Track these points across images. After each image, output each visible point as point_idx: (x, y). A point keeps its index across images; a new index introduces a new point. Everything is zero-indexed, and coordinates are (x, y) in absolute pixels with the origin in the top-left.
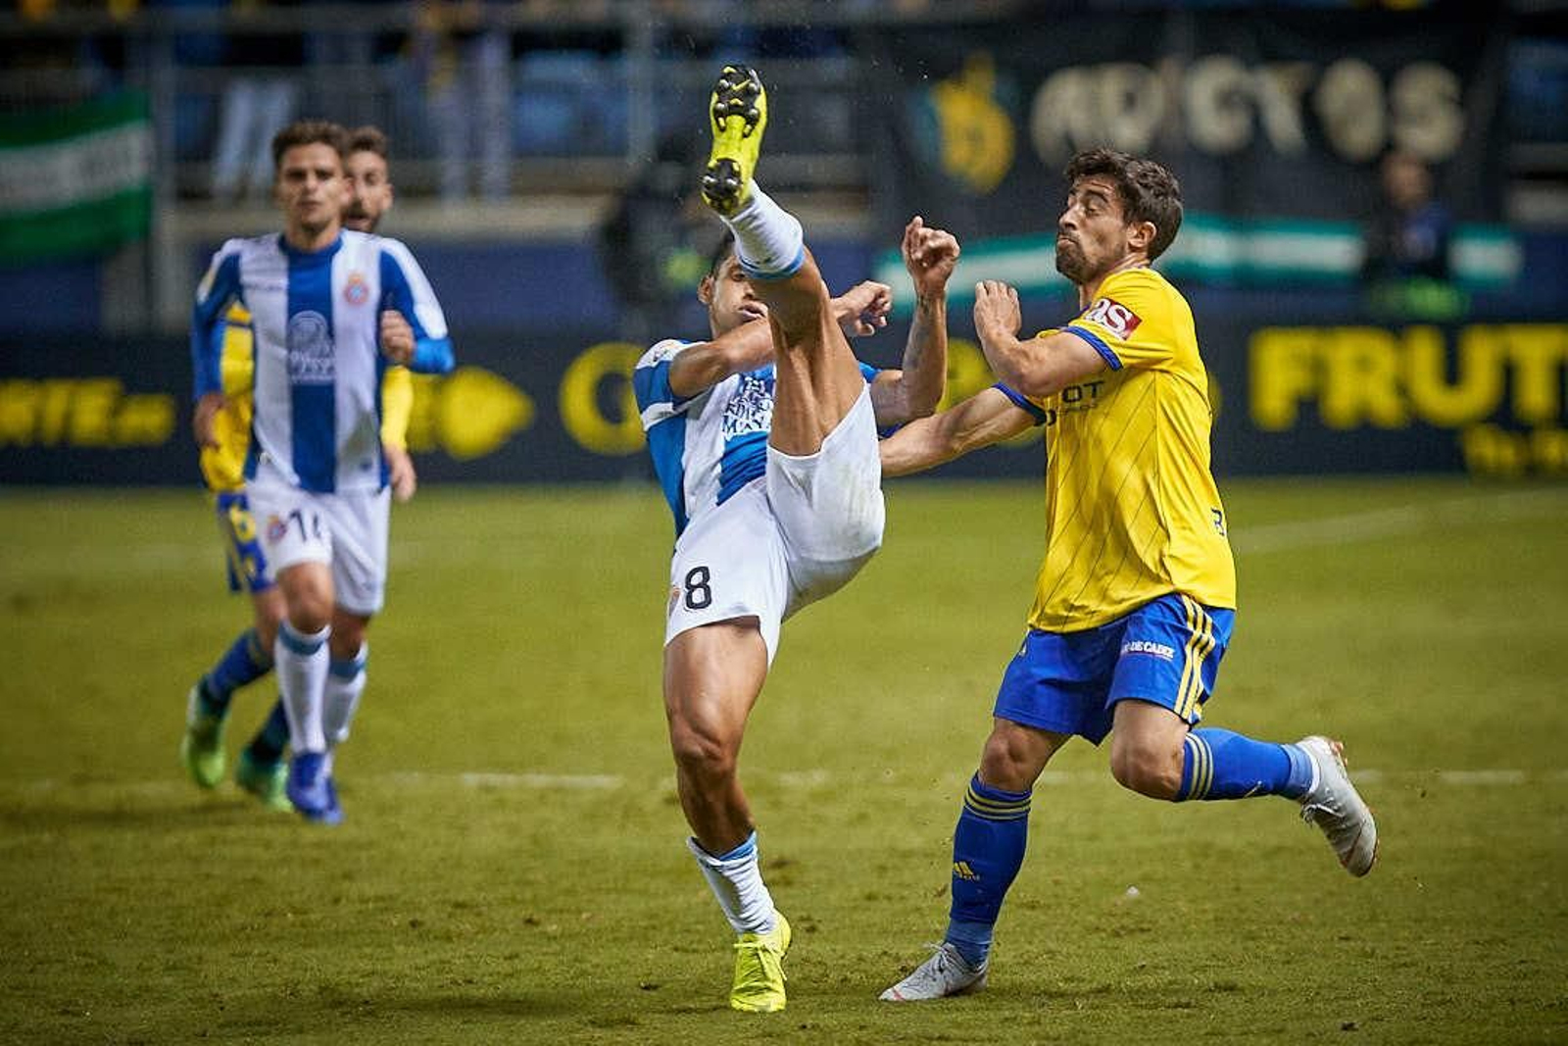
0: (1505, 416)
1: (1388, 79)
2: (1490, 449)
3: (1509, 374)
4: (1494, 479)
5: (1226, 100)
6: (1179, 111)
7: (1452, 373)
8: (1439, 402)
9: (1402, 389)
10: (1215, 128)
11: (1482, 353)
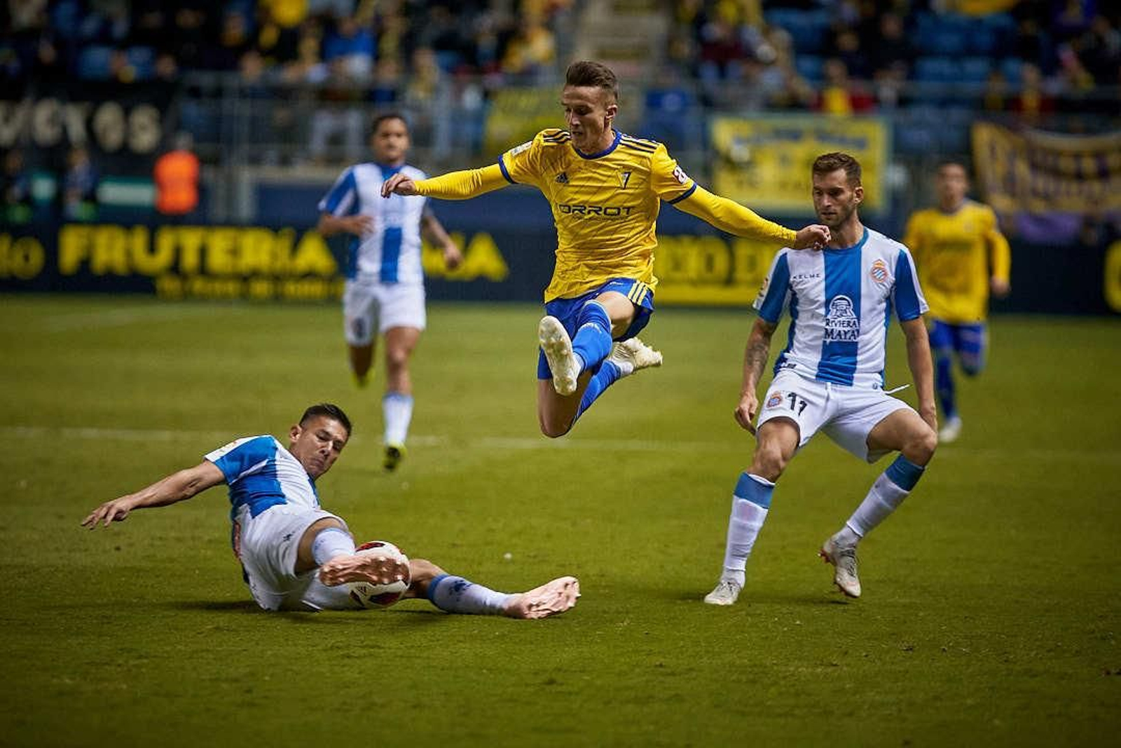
0: (175, 268)
1: (127, 112)
2: (169, 285)
3: (178, 252)
4: (168, 299)
5: (52, 121)
6: (29, 124)
7: (152, 248)
8: (145, 263)
9: (129, 254)
10: (45, 132)
11: (166, 241)
